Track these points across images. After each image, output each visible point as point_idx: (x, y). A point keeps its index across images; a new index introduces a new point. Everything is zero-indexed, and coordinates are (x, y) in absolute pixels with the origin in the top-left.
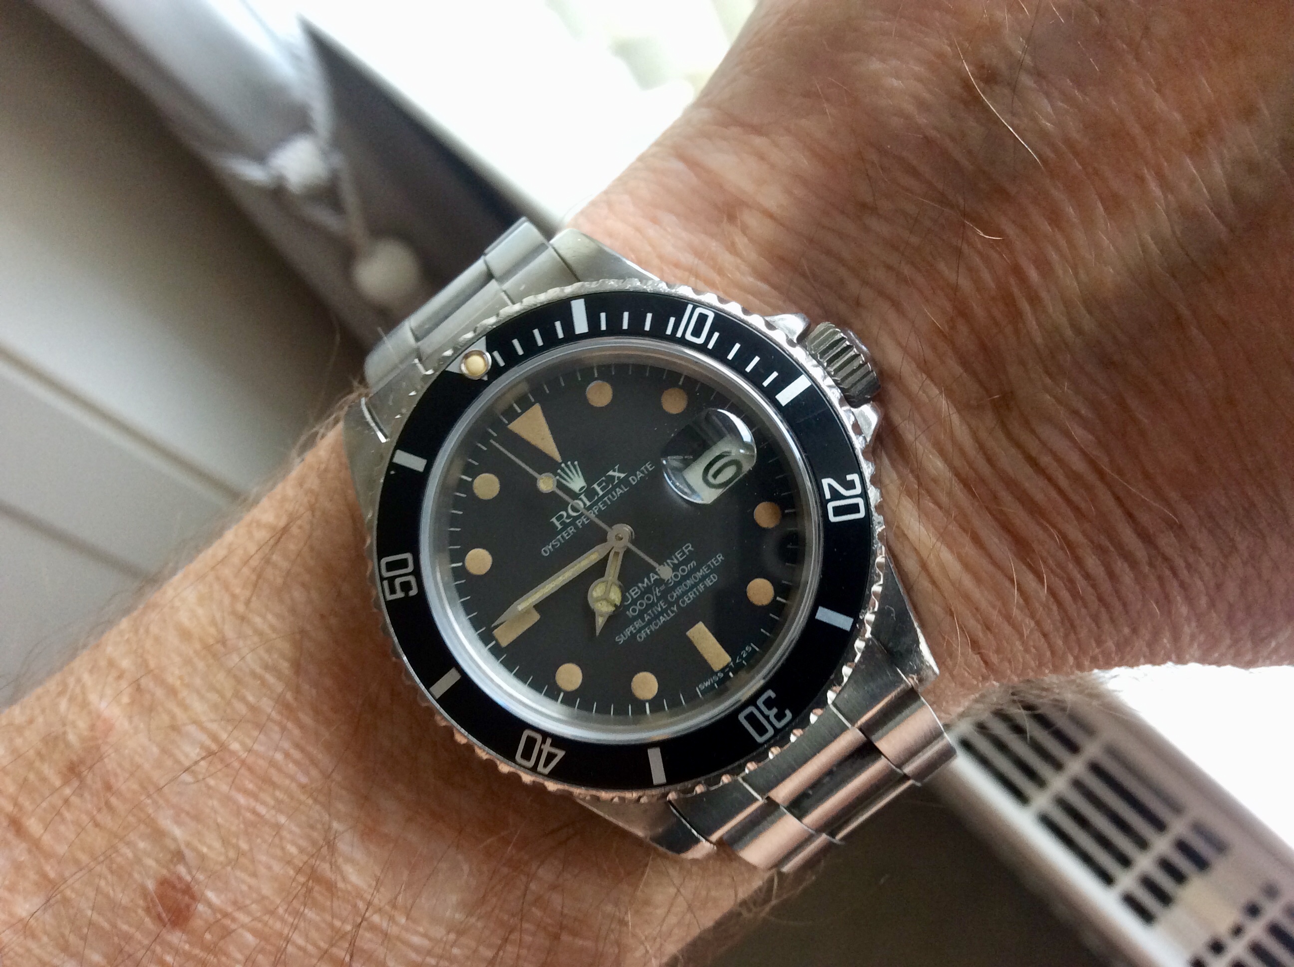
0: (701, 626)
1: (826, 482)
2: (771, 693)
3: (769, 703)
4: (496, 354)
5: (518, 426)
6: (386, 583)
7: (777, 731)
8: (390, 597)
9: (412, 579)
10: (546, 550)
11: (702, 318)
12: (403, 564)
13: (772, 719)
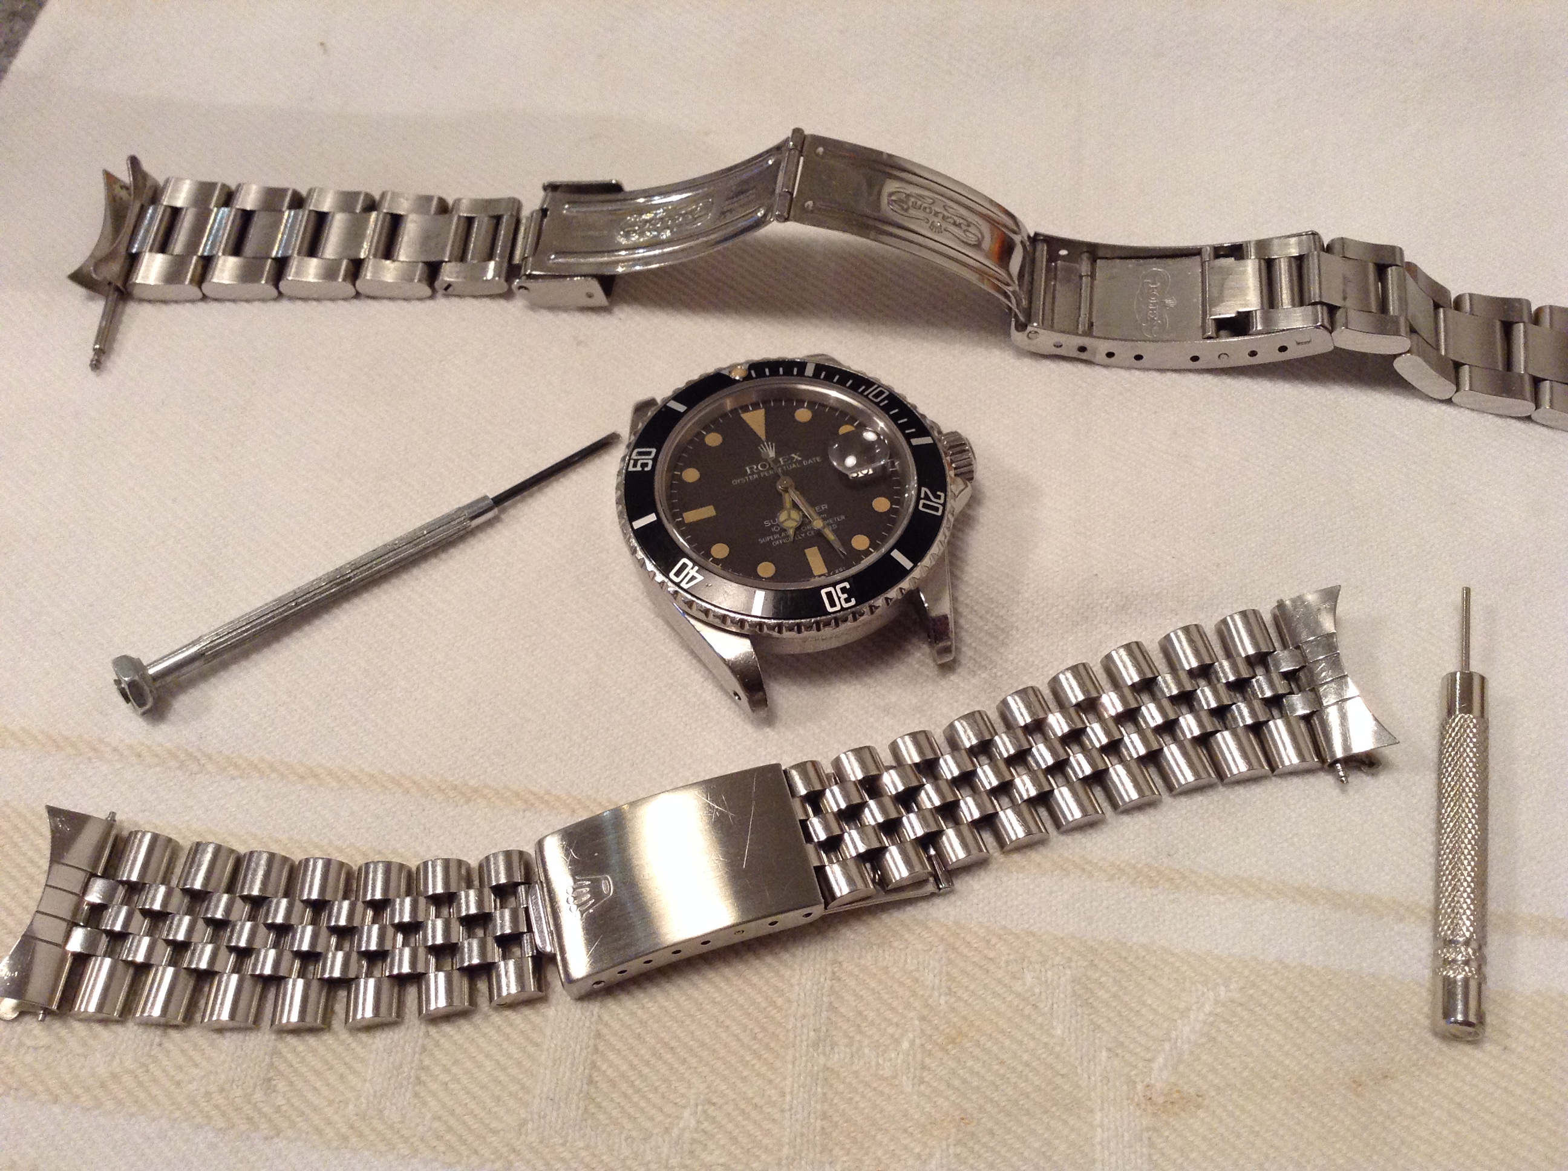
0: (815, 549)
1: (924, 489)
2: (847, 585)
3: (843, 590)
4: (753, 372)
5: (746, 416)
6: (632, 462)
7: (843, 609)
8: (631, 469)
9: (650, 463)
10: (736, 482)
11: (881, 393)
12: (649, 453)
13: (843, 602)
